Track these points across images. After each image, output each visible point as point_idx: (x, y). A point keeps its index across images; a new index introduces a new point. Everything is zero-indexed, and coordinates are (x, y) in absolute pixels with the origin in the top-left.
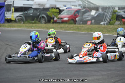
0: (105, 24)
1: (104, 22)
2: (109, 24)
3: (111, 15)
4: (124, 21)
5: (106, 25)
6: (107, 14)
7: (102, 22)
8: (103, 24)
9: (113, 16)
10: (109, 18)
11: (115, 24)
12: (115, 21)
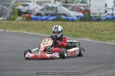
0: (4, 20)
1: (4, 17)
2: (9, 20)
3: (11, 10)
4: (27, 16)
5: (6, 20)
6: (7, 9)
7: (2, 17)
8: (3, 20)
9: (14, 11)
10: (9, 13)
11: (16, 20)
12: (17, 17)
